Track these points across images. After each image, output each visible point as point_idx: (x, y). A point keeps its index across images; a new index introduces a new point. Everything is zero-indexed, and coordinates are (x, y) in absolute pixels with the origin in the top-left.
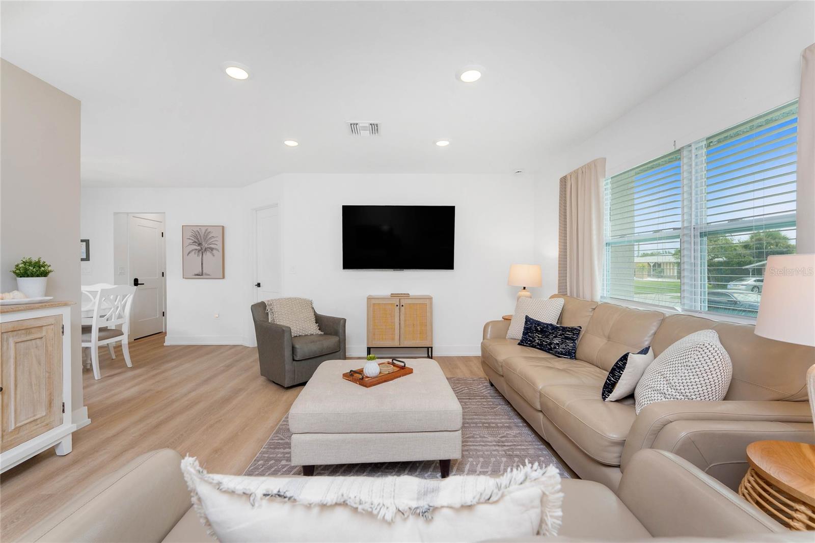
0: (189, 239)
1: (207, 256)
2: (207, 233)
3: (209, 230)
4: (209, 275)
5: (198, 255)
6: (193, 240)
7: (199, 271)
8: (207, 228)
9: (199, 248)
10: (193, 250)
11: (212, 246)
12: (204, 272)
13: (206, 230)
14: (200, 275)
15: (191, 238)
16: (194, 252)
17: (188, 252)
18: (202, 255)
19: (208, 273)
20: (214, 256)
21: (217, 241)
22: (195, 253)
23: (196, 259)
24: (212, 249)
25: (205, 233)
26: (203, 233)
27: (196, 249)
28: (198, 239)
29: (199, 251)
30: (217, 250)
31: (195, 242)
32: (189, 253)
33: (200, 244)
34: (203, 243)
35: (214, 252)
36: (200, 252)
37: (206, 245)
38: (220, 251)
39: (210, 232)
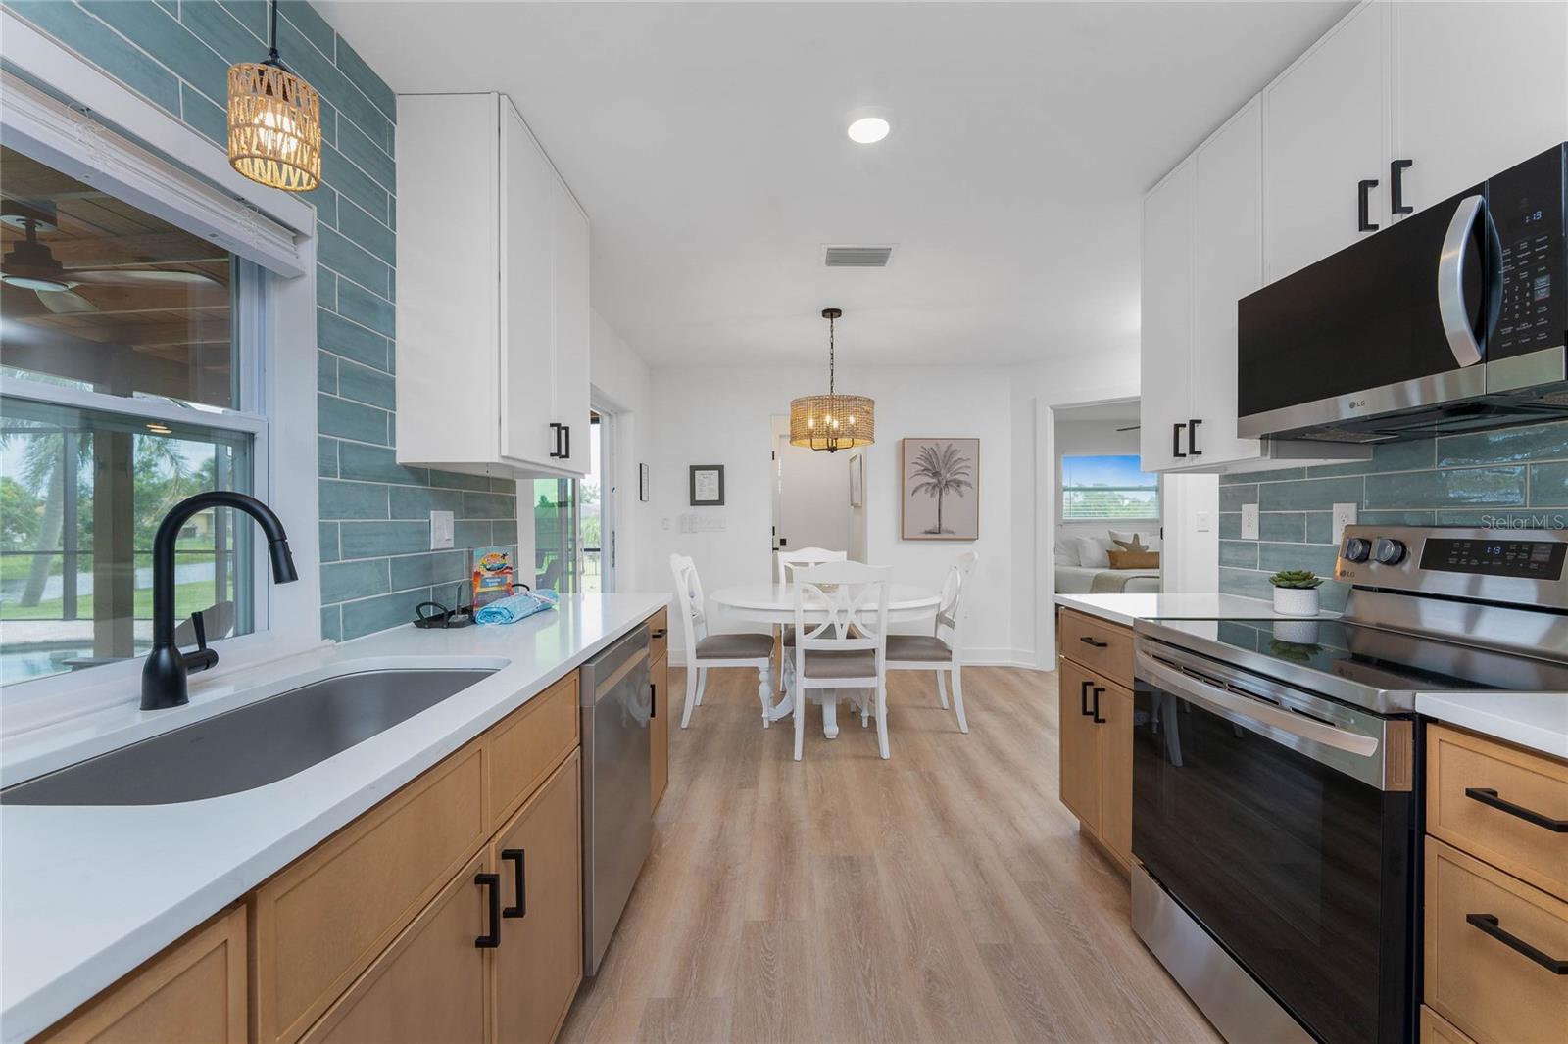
0: (917, 463)
1: (951, 496)
2: (950, 453)
3: (953, 448)
4: (952, 532)
5: (932, 495)
6: (922, 466)
7: (933, 524)
8: (949, 442)
9: (934, 480)
10: (922, 485)
11: (959, 477)
12: (943, 526)
13: (950, 445)
14: (934, 533)
15: (919, 461)
16: (924, 488)
17: (913, 489)
18: (941, 494)
19: (949, 528)
20: (962, 495)
21: (969, 467)
22: (926, 491)
23: (926, 502)
24: (959, 483)
25: (946, 452)
26: (942, 453)
27: (928, 483)
28: (931, 463)
29: (934, 487)
30: (964, 484)
31: (926, 469)
32: (915, 491)
33: (936, 474)
34: (943, 472)
35: (963, 488)
36: (937, 489)
37: (948, 475)
38: (974, 486)
39: (955, 451)
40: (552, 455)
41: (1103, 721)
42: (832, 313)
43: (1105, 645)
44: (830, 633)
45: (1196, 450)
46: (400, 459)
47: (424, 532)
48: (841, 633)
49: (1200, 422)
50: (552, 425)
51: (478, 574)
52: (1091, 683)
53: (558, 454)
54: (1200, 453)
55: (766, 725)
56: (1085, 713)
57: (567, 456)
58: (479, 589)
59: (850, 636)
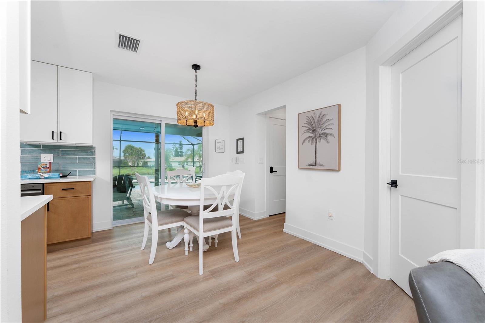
0: (304, 126)
1: (322, 143)
2: (322, 116)
3: (323, 114)
4: (322, 165)
5: (312, 144)
6: (307, 127)
7: (312, 160)
8: (320, 111)
9: (313, 135)
10: (307, 139)
11: (327, 131)
12: (318, 161)
14: (313, 166)
15: (307, 125)
16: (308, 140)
17: (302, 142)
18: (316, 143)
19: (322, 163)
20: (328, 142)
21: (333, 124)
22: (309, 142)
23: (309, 147)
24: (326, 135)
25: (319, 117)
26: (317, 118)
27: (310, 137)
28: (312, 125)
29: (313, 139)
30: (332, 135)
31: (309, 129)
32: (304, 142)
33: (314, 131)
34: (317, 129)
35: (329, 138)
36: (314, 140)
37: (320, 131)
38: (336, 136)
39: (325, 115)
58: (40, 172)
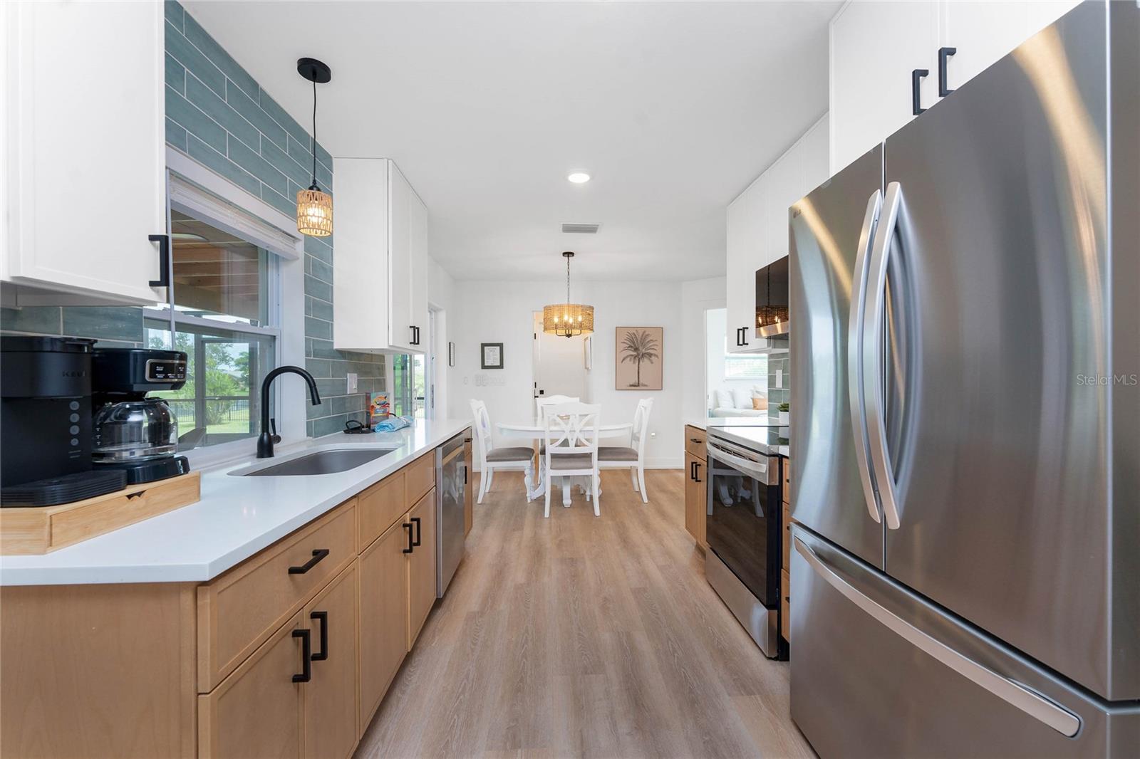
0: (623, 342)
1: (645, 363)
2: (645, 336)
3: (647, 333)
4: (647, 386)
5: (634, 363)
6: (628, 344)
7: (635, 380)
8: (644, 329)
9: (635, 353)
10: (627, 357)
11: (650, 351)
12: (641, 381)
13: (644, 332)
14: (635, 386)
15: (626, 341)
16: (628, 359)
17: (622, 358)
18: (639, 362)
19: (645, 383)
20: (652, 363)
21: (657, 345)
22: (630, 360)
23: (631, 366)
24: (650, 355)
25: (642, 336)
26: (641, 335)
27: (632, 355)
28: (634, 343)
29: (635, 358)
30: (654, 355)
31: (632, 347)
32: (624, 359)
33: (636, 349)
34: (640, 348)
35: (653, 358)
36: (637, 359)
37: (644, 350)
38: (660, 357)
39: (648, 335)
40: (411, 343)
41: (700, 481)
42: (568, 254)
43: (700, 442)
44: (565, 443)
45: (746, 342)
46: (335, 347)
47: (344, 384)
48: (572, 443)
49: (747, 328)
50: (411, 327)
51: (373, 407)
52: (696, 463)
53: (414, 343)
54: (747, 344)
55: (529, 501)
56: (693, 478)
57: (418, 343)
58: (373, 415)
59: (576, 446)
